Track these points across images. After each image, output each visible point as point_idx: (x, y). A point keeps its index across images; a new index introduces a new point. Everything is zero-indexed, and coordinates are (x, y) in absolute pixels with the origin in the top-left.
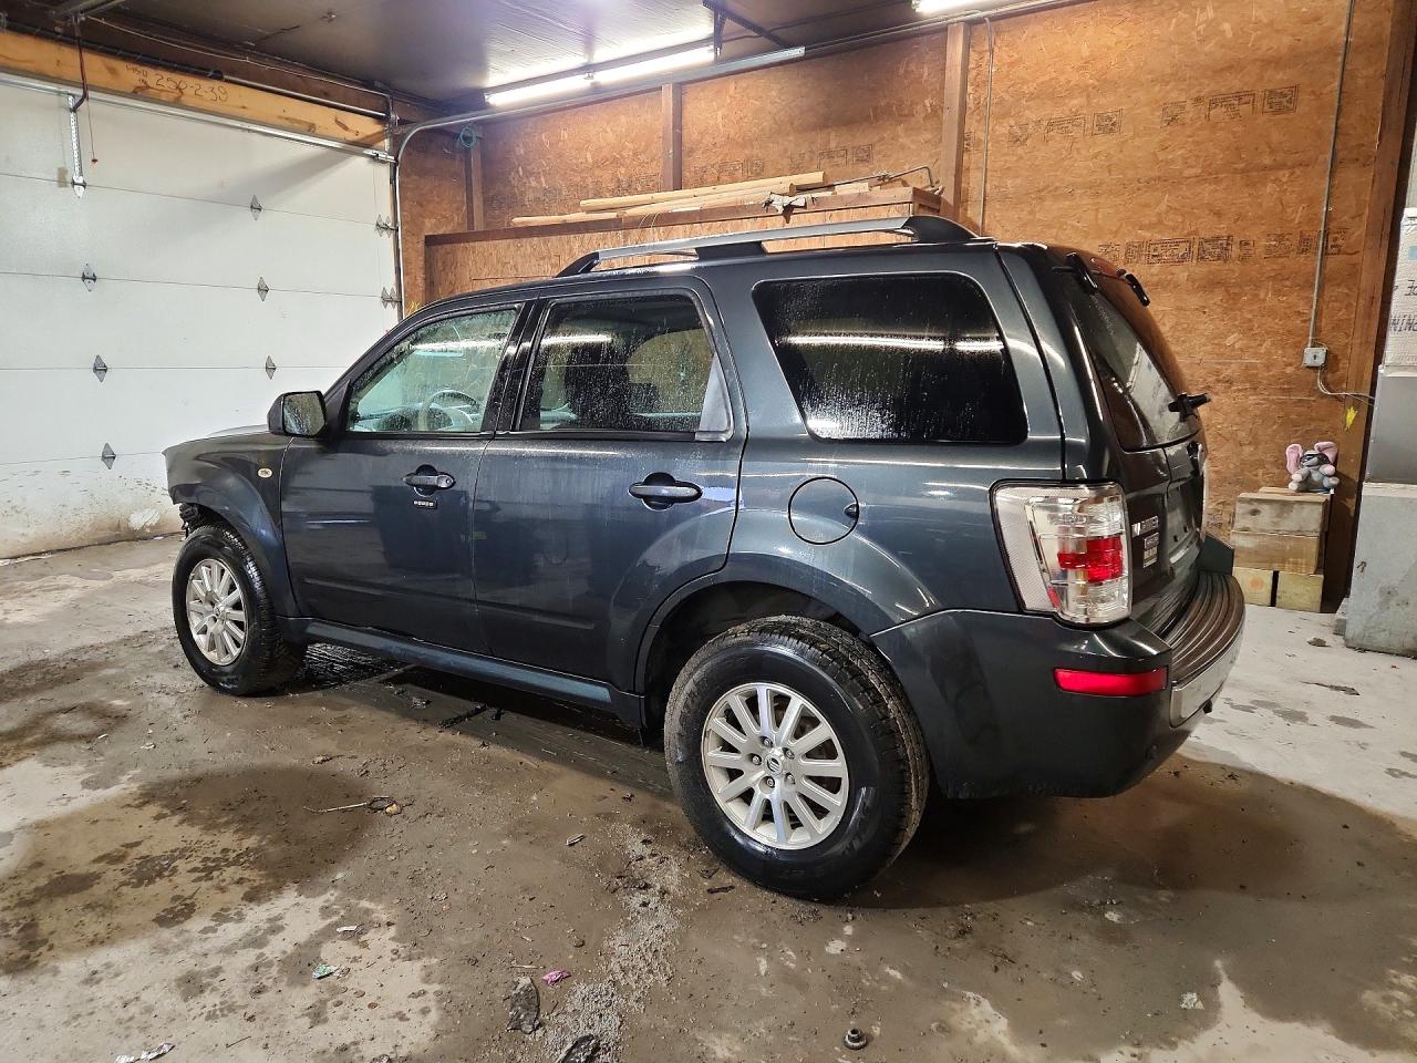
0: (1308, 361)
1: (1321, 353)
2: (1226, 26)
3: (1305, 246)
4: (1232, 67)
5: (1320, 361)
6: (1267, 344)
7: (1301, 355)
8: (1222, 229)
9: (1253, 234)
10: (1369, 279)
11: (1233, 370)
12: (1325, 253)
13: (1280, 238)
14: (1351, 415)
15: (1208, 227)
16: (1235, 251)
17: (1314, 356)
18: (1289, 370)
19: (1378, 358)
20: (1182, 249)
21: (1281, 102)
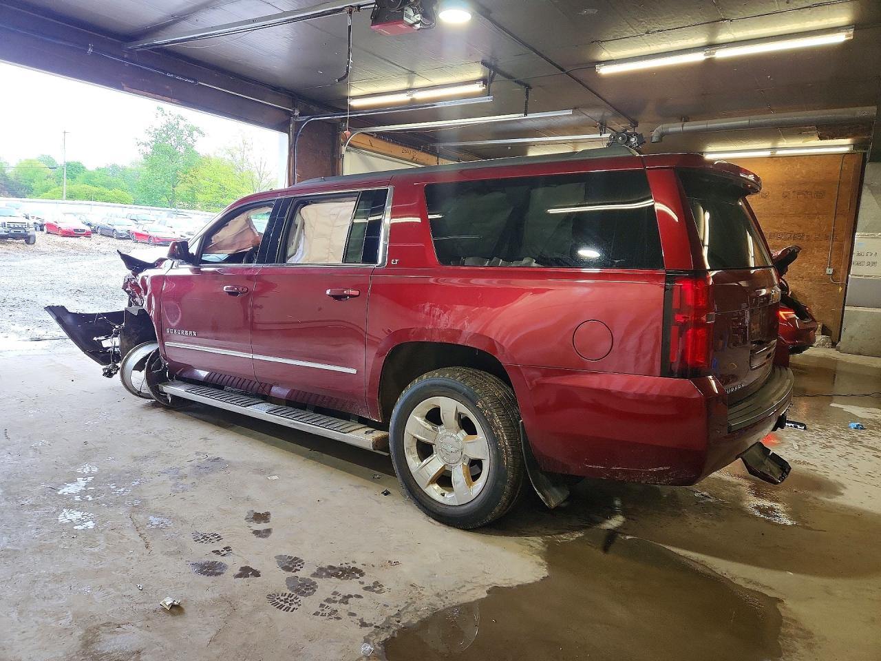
0: (827, 272)
1: (831, 270)
2: (804, 171)
3: (827, 238)
4: (805, 183)
5: (831, 273)
6: (815, 266)
7: (825, 271)
8: (801, 231)
9: (811, 233)
10: (846, 249)
11: (804, 274)
12: (833, 241)
13: (819, 235)
14: (840, 289)
15: (796, 230)
16: (805, 238)
17: (830, 271)
18: (822, 275)
19: (849, 273)
20: (789, 236)
21: (820, 195)
